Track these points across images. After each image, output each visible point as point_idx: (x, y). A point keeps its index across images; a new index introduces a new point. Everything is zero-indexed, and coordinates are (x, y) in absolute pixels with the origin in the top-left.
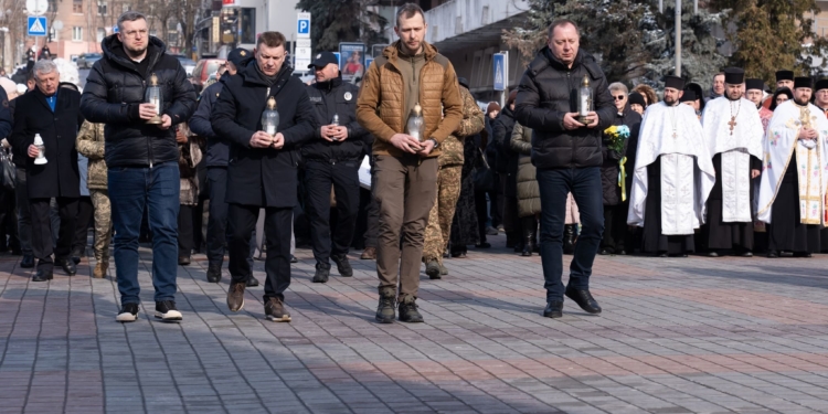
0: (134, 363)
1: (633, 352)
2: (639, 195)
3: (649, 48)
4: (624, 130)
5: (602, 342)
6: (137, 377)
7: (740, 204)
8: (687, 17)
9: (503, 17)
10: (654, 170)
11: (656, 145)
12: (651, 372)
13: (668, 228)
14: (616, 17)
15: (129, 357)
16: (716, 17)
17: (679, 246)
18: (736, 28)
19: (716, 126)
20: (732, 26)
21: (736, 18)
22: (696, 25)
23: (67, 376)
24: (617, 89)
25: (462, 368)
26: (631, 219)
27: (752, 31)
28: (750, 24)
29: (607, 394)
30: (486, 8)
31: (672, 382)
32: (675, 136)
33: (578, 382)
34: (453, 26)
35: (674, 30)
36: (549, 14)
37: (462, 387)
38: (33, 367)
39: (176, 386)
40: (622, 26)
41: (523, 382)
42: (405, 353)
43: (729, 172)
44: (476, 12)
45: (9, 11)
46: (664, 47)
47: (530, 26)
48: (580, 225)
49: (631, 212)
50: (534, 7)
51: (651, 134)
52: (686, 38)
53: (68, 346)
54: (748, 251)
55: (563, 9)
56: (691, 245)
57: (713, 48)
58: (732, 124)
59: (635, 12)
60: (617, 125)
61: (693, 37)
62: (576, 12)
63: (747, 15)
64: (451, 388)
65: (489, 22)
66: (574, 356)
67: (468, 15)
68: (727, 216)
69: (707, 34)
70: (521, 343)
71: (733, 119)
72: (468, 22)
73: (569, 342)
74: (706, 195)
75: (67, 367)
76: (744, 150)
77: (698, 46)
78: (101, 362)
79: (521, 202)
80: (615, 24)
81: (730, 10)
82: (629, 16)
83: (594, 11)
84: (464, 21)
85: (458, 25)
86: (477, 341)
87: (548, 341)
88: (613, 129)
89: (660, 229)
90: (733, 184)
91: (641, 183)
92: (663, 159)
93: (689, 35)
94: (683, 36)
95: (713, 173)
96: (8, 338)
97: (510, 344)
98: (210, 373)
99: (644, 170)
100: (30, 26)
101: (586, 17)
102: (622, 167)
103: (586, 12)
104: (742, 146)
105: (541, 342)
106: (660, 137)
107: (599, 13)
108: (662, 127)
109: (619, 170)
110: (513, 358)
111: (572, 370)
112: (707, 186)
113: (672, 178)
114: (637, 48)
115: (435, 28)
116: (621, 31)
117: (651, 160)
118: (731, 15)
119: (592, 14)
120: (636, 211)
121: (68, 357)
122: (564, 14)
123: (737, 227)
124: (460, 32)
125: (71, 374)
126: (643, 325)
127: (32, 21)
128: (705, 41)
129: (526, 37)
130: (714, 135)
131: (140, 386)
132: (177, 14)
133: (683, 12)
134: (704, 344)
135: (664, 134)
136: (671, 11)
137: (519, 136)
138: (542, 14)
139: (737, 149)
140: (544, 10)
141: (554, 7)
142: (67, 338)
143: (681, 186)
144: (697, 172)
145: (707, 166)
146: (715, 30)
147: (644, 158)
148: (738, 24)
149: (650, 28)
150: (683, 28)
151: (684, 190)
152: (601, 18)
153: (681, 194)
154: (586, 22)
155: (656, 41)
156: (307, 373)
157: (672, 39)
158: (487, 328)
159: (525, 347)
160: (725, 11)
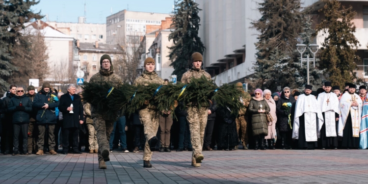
0: (117, 176)
1: (297, 171)
2: (296, 128)
3: (298, 83)
4: (289, 104)
5: (285, 168)
6: (118, 179)
7: (332, 130)
8: (311, 72)
9: (245, 76)
10: (302, 118)
11: (302, 109)
12: (303, 175)
13: (308, 139)
14: (285, 73)
15: (116, 174)
16: (321, 72)
17: (312, 146)
18: (329, 75)
19: (322, 102)
20: (327, 75)
21: (329, 72)
22: (314, 75)
23: (93, 179)
24: (287, 89)
25: (235, 175)
26: (293, 136)
27: (334, 76)
28: (334, 74)
29: (288, 180)
30: (239, 73)
31: (311, 177)
32: (309, 106)
33: (277, 177)
34: (227, 80)
35: (306, 76)
36: (261, 73)
37: (236, 180)
38: (82, 177)
39: (132, 181)
40: (288, 76)
41: (257, 178)
42: (214, 172)
43: (328, 119)
44: (235, 74)
45: (70, 78)
46: (303, 83)
47: (255, 77)
48: (276, 139)
49: (293, 134)
50: (256, 70)
51: (300, 106)
52: (311, 79)
53: (94, 172)
54: (335, 147)
55: (266, 71)
56: (316, 146)
57: (321, 83)
58: (328, 101)
59: (292, 71)
60: (287, 102)
61: (313, 79)
62: (271, 71)
63: (333, 70)
64: (231, 180)
65: (240, 78)
66: (275, 172)
67: (232, 75)
68: (328, 135)
69: (318, 78)
70: (256, 169)
71: (328, 100)
72: (232, 78)
73: (273, 168)
74: (320, 127)
75: (93, 177)
76: (333, 111)
77: (315, 82)
78: (105, 176)
79: (254, 131)
80: (285, 75)
81: (326, 69)
82: (290, 72)
83: (278, 71)
84: (231, 78)
85: (229, 80)
86: (240, 169)
87: (265, 168)
88: (286, 104)
89: (305, 140)
90: (329, 123)
91: (297, 123)
92: (305, 114)
93: (312, 78)
94: (310, 78)
95: (323, 119)
96: (72, 171)
97: (252, 169)
98: (144, 178)
99: (298, 118)
100: (78, 81)
101: (274, 73)
102: (289, 118)
103: (275, 71)
104: (332, 109)
105: (263, 169)
106: (304, 106)
107: (279, 71)
108: (304, 103)
109: (288, 119)
110: (253, 172)
111: (274, 175)
112: (321, 124)
113: (309, 121)
114: (293, 84)
115: (221, 81)
116: (287, 78)
117: (301, 115)
118: (327, 71)
119: (277, 72)
120: (295, 133)
121: (94, 175)
122: (267, 72)
123: (331, 139)
124: (229, 82)
125: (95, 179)
126: (300, 164)
127: (79, 80)
128: (318, 80)
129: (253, 81)
130: (322, 106)
131: (120, 181)
132: (129, 78)
133: (310, 70)
134: (322, 168)
135: (305, 105)
136: (305, 70)
137: (252, 107)
138: (259, 73)
139: (330, 110)
140: (260, 71)
141: (263, 70)
142: (93, 170)
143: (312, 124)
144: (317, 118)
145: (320, 116)
146: (321, 76)
147: (298, 114)
148: (329, 74)
149: (298, 76)
150: (310, 76)
151: (313, 125)
152: (280, 73)
153: (312, 127)
154: (275, 75)
155: (300, 80)
156: (179, 177)
157: (306, 80)
158: (243, 166)
159: (258, 170)
160: (325, 70)
